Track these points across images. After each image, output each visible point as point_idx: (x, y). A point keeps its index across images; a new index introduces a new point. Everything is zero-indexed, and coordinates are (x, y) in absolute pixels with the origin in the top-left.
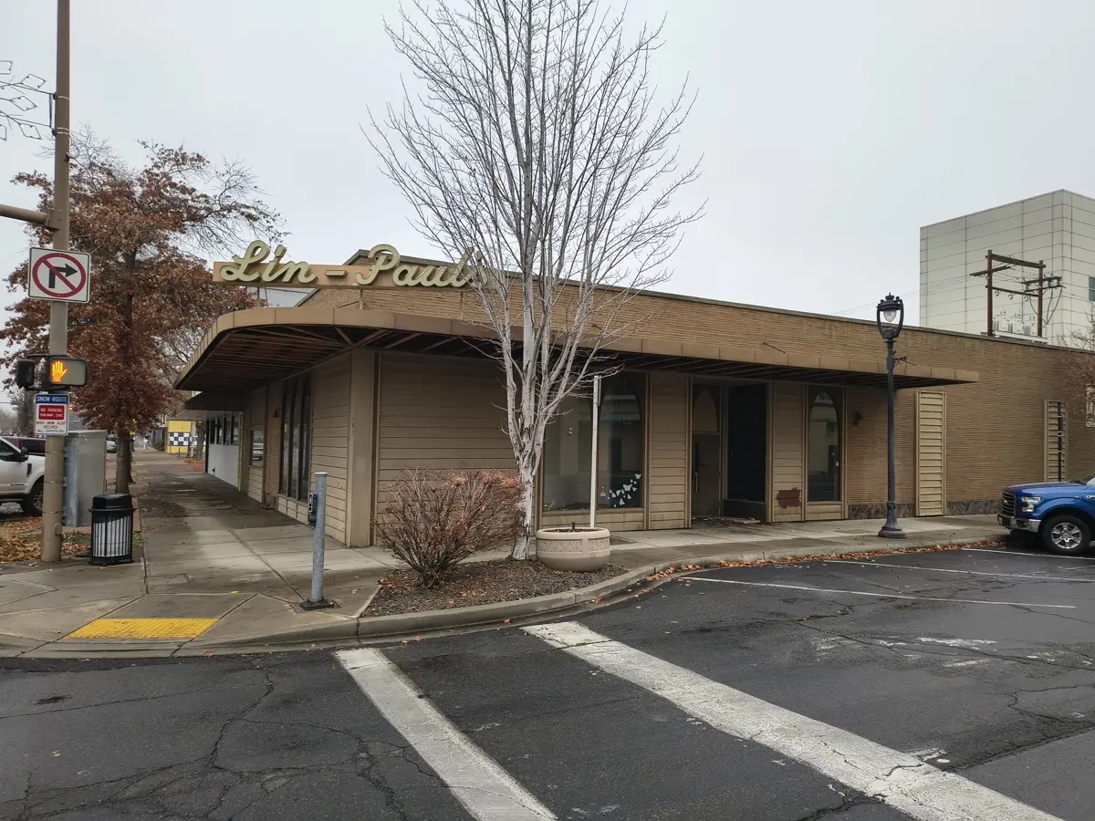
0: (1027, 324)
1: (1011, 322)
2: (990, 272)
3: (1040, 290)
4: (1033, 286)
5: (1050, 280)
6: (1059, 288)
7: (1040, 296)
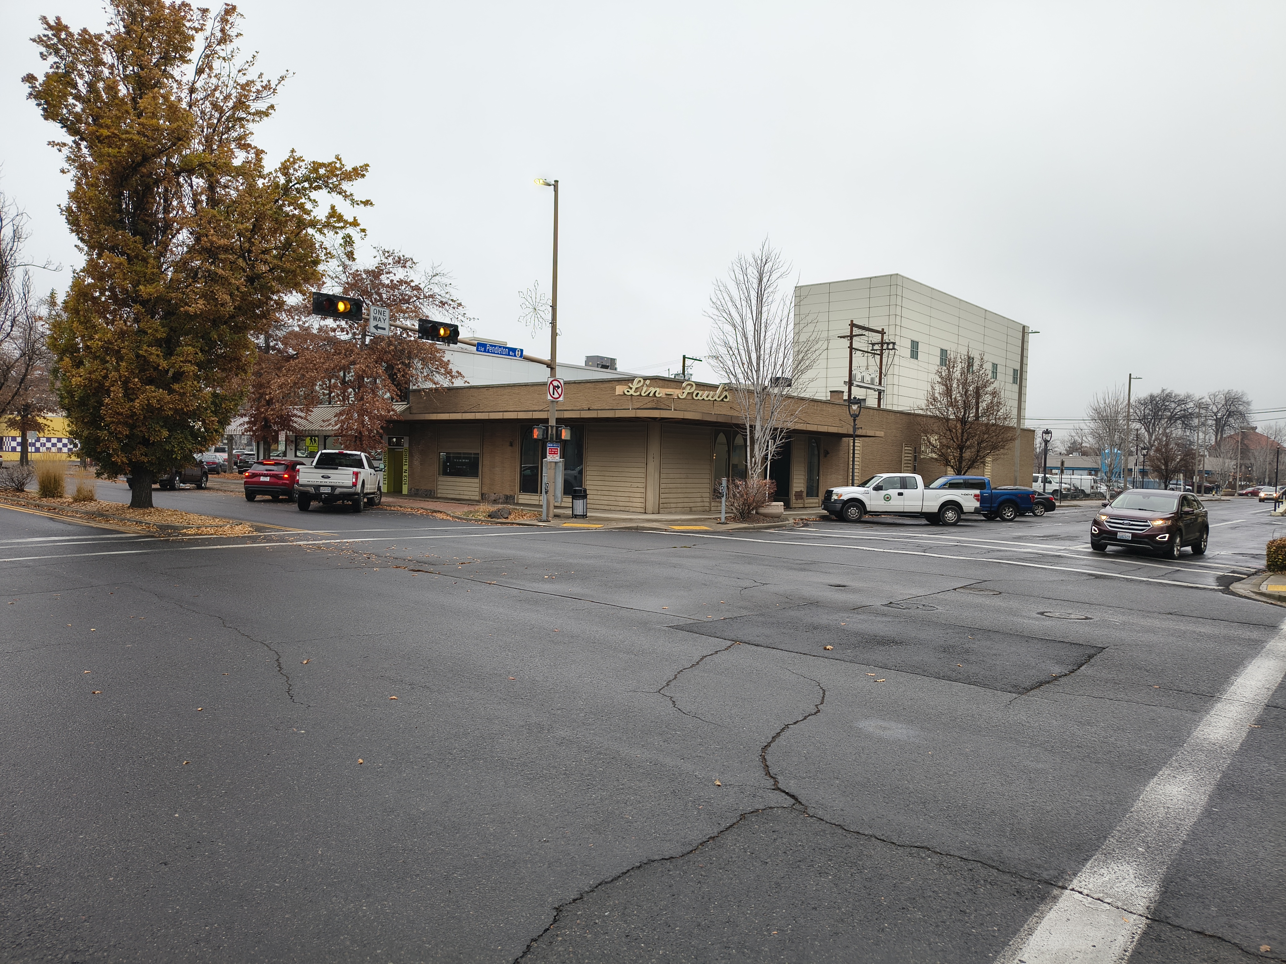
0: (873, 376)
1: (863, 374)
2: (851, 337)
3: (882, 350)
4: (876, 347)
5: (888, 344)
6: (894, 351)
7: (881, 355)
